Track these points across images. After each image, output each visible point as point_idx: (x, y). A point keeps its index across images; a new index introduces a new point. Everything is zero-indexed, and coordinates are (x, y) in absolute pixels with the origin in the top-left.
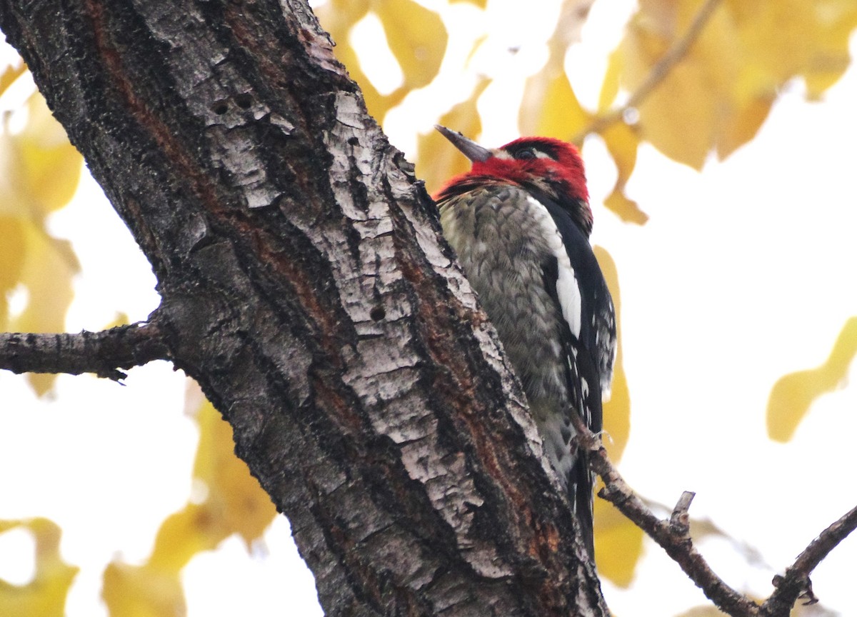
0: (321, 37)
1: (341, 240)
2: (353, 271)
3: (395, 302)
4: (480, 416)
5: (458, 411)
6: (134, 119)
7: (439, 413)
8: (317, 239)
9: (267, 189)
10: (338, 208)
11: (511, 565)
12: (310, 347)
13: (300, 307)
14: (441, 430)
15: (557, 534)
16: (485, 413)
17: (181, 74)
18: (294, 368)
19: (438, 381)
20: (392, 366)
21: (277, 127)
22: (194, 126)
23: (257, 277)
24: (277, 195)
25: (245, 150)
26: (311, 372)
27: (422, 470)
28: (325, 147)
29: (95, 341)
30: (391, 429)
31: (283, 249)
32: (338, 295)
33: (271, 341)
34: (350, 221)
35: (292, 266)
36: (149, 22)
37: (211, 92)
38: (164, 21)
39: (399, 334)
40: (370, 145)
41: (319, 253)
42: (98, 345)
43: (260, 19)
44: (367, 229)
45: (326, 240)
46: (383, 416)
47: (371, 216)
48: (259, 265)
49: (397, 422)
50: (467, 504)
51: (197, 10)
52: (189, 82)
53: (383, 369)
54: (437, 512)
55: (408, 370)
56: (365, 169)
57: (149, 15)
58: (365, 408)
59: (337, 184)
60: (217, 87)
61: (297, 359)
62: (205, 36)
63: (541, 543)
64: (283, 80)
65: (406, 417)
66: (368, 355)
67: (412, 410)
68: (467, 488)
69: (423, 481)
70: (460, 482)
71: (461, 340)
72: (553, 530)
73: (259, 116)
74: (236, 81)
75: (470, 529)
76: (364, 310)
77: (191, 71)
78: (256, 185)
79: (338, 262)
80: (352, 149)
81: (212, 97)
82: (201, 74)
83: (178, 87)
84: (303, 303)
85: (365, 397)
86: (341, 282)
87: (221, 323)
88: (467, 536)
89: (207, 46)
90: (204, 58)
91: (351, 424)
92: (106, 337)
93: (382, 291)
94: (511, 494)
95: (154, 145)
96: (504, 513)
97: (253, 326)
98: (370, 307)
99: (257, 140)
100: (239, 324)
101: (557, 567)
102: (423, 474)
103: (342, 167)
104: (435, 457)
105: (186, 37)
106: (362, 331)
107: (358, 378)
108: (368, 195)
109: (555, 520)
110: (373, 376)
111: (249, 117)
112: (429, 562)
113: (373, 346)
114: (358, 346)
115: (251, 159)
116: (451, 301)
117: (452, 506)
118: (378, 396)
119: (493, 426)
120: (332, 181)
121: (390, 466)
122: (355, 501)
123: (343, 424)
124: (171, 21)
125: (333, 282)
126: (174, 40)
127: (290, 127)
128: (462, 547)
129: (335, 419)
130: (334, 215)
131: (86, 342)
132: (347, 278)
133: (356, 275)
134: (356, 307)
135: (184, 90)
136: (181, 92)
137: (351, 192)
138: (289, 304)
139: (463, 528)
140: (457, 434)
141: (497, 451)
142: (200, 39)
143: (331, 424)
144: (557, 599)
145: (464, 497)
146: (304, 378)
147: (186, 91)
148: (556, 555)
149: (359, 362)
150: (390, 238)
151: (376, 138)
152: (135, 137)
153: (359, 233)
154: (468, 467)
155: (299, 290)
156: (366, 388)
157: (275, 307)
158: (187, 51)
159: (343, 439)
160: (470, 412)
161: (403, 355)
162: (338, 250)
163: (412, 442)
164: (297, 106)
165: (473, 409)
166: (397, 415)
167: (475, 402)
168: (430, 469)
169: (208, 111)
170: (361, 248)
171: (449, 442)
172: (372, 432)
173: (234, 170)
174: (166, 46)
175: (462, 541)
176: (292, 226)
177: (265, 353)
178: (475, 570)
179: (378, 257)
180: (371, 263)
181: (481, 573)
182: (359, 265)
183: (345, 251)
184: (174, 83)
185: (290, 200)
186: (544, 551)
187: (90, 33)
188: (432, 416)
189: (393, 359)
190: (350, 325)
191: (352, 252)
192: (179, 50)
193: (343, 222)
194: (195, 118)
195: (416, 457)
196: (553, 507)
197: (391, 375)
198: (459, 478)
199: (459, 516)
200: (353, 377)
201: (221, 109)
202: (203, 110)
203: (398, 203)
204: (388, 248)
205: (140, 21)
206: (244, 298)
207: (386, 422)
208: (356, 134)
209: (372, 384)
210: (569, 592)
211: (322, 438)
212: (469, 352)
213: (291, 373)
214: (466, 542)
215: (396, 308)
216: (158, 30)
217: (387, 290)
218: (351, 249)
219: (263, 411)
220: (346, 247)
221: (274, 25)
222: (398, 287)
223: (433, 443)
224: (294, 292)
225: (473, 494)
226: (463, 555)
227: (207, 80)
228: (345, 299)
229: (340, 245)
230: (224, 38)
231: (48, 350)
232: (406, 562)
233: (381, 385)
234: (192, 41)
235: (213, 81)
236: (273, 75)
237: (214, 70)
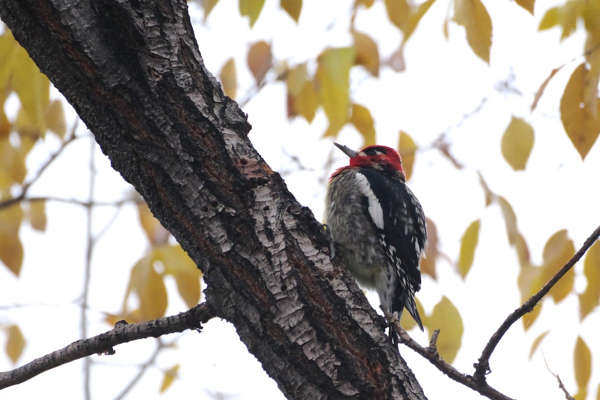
0: (252, 159)
1: (263, 258)
2: (271, 271)
3: (290, 281)
4: (337, 322)
5: (326, 322)
6: (176, 218)
7: (315, 328)
8: (253, 260)
9: (229, 242)
10: (261, 243)
11: (358, 388)
12: (258, 310)
13: (252, 291)
14: (317, 335)
15: (380, 365)
16: (338, 320)
17: (187, 197)
18: (255, 319)
19: (314, 312)
20: (293, 310)
21: (228, 213)
22: (196, 219)
23: (233, 282)
24: (233, 245)
25: (217, 226)
26: (261, 320)
27: (314, 354)
28: (251, 216)
29: (183, 317)
30: (297, 339)
31: (240, 267)
32: (265, 284)
33: (245, 309)
34: (267, 248)
35: (246, 274)
36: (172, 176)
37: (200, 203)
38: (178, 174)
39: (294, 295)
40: (276, 207)
41: (254, 266)
42: (185, 319)
43: (219, 163)
44: (275, 250)
45: (257, 259)
46: (293, 334)
47: (276, 243)
48: (233, 276)
49: (300, 335)
50: (334, 365)
51: (190, 166)
52: (191, 200)
53: (290, 312)
54: (323, 372)
55: (300, 311)
56: (272, 220)
57: (171, 172)
58: (285, 332)
59: (259, 232)
60: (202, 200)
61: (255, 315)
62: (194, 177)
63: (374, 372)
64: (232, 188)
65: (303, 332)
66: (282, 308)
67: (305, 328)
68: (333, 358)
69: (314, 359)
70: (330, 356)
71: (323, 290)
72: (378, 364)
73: (220, 210)
74: (209, 195)
75: (337, 377)
76: (278, 288)
77: (191, 195)
78: (224, 241)
79: (263, 268)
80: (265, 213)
81: (201, 205)
82: (195, 196)
83: (187, 203)
84: (253, 290)
85: (284, 327)
86: (266, 277)
87: (226, 303)
88: (337, 380)
89: (196, 182)
90: (196, 187)
91: (282, 339)
92: (188, 315)
93: (284, 277)
94: (356, 354)
95: (185, 229)
96: (352, 364)
97: (237, 303)
98: (280, 286)
99: (222, 220)
100: (232, 303)
101: (382, 380)
102: (314, 356)
103: (261, 222)
104: (318, 347)
105: (187, 180)
106: (278, 298)
107: (280, 319)
108: (273, 233)
109: (378, 360)
110: (286, 317)
111: (217, 211)
112: (324, 395)
113: (284, 303)
114: (277, 305)
115: (220, 230)
116: (318, 272)
117: (329, 368)
118: (289, 325)
119: (343, 325)
120: (256, 231)
121: (300, 355)
122: (291, 372)
123: (278, 340)
124: (180, 174)
125: (262, 279)
126: (182, 182)
127: (234, 211)
128: (335, 385)
129: (275, 339)
130: (259, 247)
131: (180, 319)
132: (269, 275)
133: (272, 272)
134: (274, 287)
135: (190, 204)
136: (189, 205)
137: (265, 234)
138: (247, 292)
139: (335, 377)
140: (326, 334)
141: (346, 335)
142: (193, 179)
143: (274, 341)
144: (383, 396)
145: (332, 362)
146: (259, 323)
147: (191, 204)
148: (381, 375)
149: (279, 311)
150: (284, 252)
151: (279, 202)
152: (177, 227)
153: (271, 253)
154: (332, 349)
155: (250, 284)
156: (284, 323)
157: (242, 294)
158: (189, 186)
159: (280, 347)
160: (332, 321)
161: (297, 305)
162: (263, 263)
163: (307, 342)
164: (239, 199)
165: (333, 320)
166: (299, 332)
167: (333, 317)
168: (317, 353)
169: (200, 212)
170: (272, 260)
171: (322, 339)
172: (290, 342)
173: (214, 237)
174: (180, 185)
175: (335, 382)
176: (242, 257)
177: (244, 314)
178: (343, 394)
179: (280, 261)
180: (278, 265)
181: (346, 395)
182: (273, 267)
183: (266, 263)
184: (185, 202)
185: (238, 245)
186: (375, 375)
187: (152, 184)
188: (313, 329)
189: (293, 307)
190: (272, 297)
191: (269, 262)
192: (185, 186)
193: (264, 248)
194: (195, 216)
195: (310, 349)
196: (377, 354)
197: (294, 314)
198: (329, 354)
199: (332, 371)
200: (278, 319)
201: (205, 209)
202: (199, 212)
203: (289, 232)
204: (284, 256)
205: (168, 176)
206: (230, 292)
207: (295, 336)
208: (268, 204)
209: (286, 320)
210: (389, 391)
211: (272, 348)
212: (328, 294)
213: (254, 322)
214: (337, 382)
215: (291, 283)
216: (175, 179)
217: (286, 276)
218: (268, 261)
219: (250, 339)
220: (266, 260)
221: (224, 164)
222: (290, 274)
223: (316, 341)
224: (249, 286)
225: (336, 360)
226: (337, 388)
227: (198, 198)
228: (269, 285)
229: (263, 260)
230: (203, 177)
231: (164, 326)
232: (315, 396)
233: (290, 320)
234: (190, 181)
235: (200, 197)
236: (227, 188)
237: (200, 192)
